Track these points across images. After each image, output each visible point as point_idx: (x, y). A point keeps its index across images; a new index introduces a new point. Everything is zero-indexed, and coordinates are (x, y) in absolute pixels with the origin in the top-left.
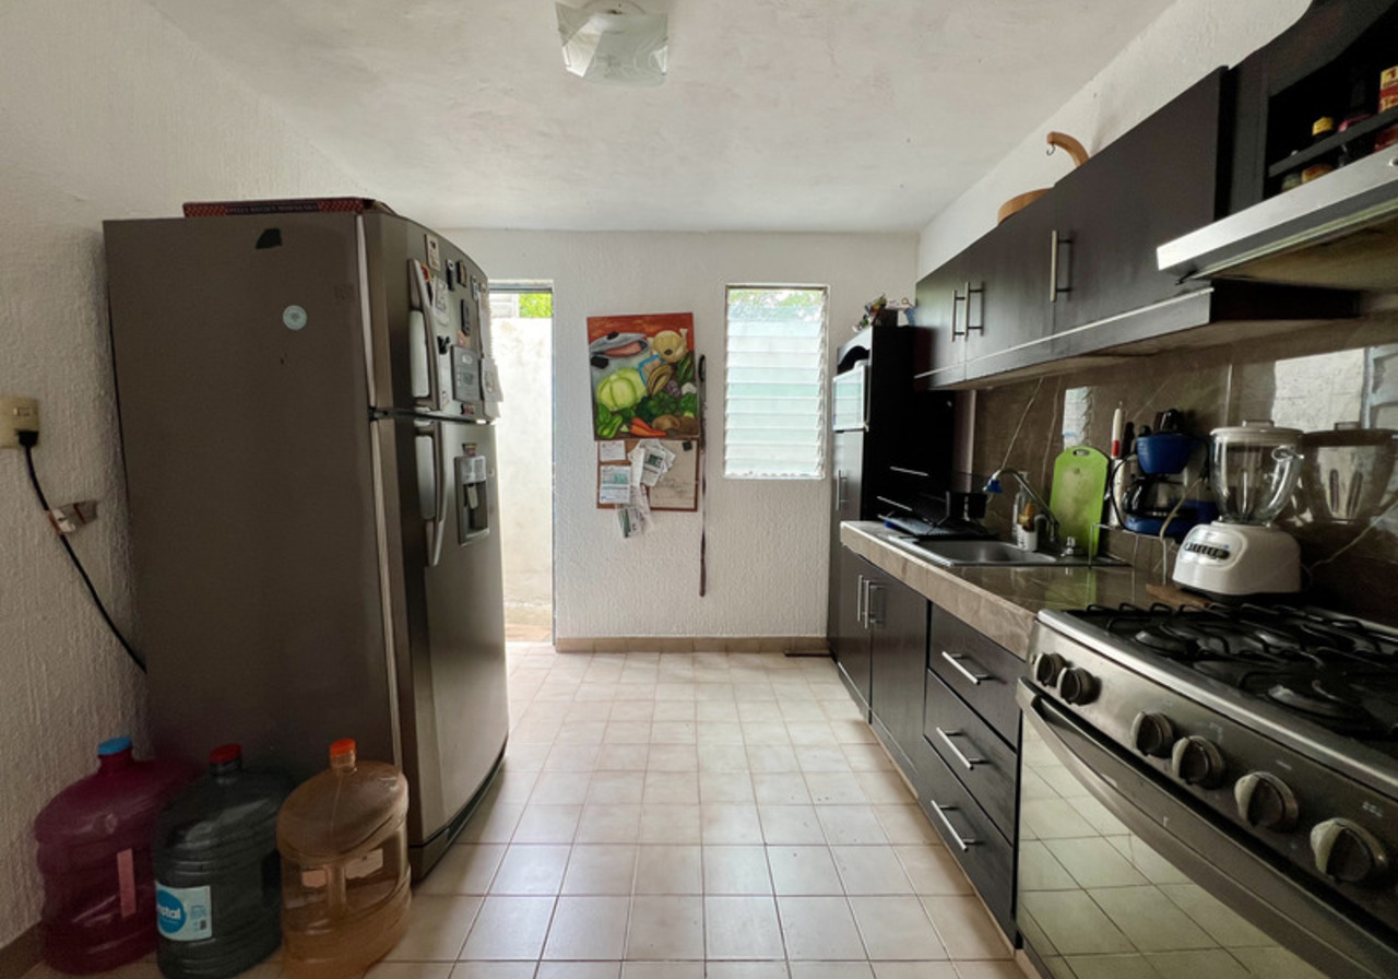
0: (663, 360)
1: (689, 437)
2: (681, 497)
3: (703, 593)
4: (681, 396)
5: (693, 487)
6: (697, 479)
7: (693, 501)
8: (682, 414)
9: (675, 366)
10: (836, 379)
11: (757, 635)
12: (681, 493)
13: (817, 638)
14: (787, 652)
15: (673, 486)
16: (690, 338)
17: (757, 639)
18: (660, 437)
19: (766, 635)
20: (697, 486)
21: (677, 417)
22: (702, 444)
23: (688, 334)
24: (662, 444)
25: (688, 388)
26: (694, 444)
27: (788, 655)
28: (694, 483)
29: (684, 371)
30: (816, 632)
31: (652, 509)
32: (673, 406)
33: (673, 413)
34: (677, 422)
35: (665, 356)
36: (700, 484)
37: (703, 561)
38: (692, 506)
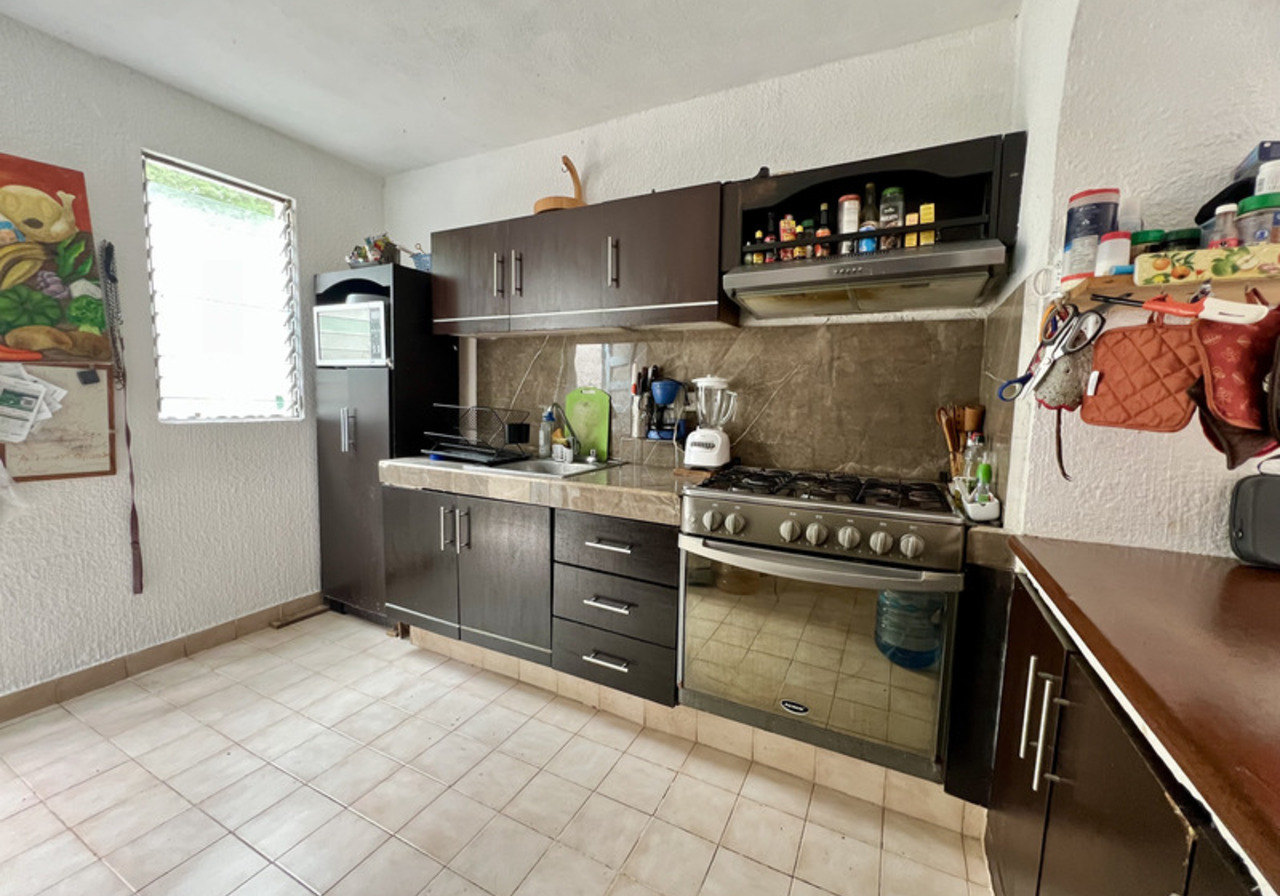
0: (21, 234)
1: (92, 364)
2: (79, 455)
3: (138, 588)
4: (70, 298)
5: (107, 439)
6: (112, 426)
7: (107, 460)
8: (76, 329)
9: (51, 249)
10: (317, 309)
11: (230, 619)
12: (80, 450)
13: (308, 597)
14: (276, 624)
15: (61, 440)
16: (81, 211)
17: (233, 622)
18: (24, 361)
19: (244, 615)
20: (112, 438)
21: (66, 331)
22: (118, 375)
23: (74, 204)
24: (29, 372)
25: (80, 288)
26: (103, 374)
27: (279, 627)
28: (107, 431)
29: (71, 260)
30: (307, 590)
31: (18, 480)
32: (53, 313)
33: (53, 323)
34: (65, 338)
35: (28, 229)
36: (117, 434)
37: (135, 544)
38: (107, 467)
